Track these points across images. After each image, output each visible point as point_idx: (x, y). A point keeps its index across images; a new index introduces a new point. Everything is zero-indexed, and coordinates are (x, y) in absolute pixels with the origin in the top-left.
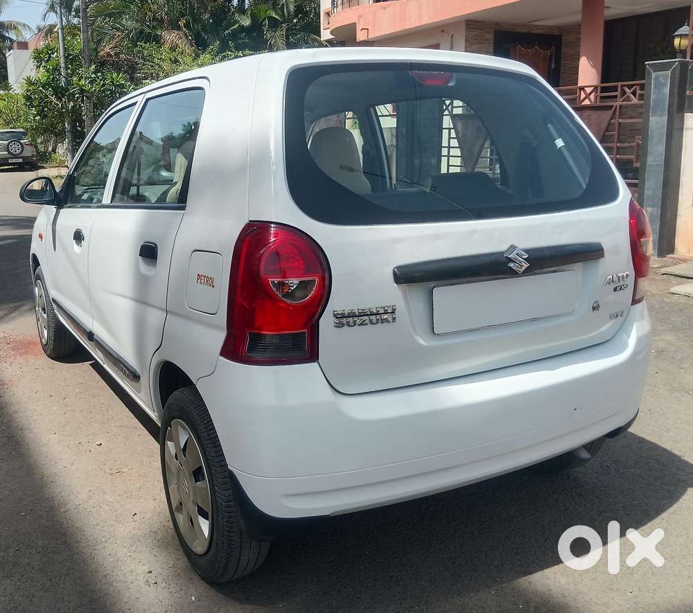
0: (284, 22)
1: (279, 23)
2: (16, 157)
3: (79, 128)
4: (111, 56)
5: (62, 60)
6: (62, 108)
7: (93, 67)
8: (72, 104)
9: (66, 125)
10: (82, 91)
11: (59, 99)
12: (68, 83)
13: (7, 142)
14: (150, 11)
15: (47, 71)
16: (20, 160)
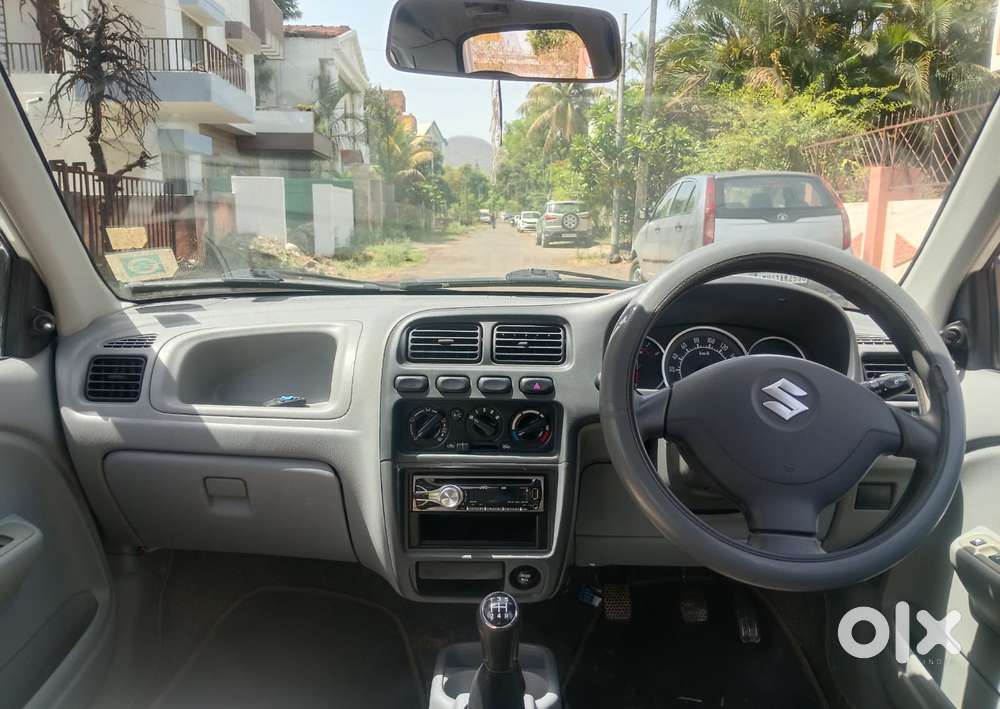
0: (929, 48)
1: (922, 49)
2: (571, 231)
3: (630, 198)
4: (680, 107)
5: (619, 114)
6: (611, 171)
7: (654, 120)
8: (623, 167)
9: (615, 193)
10: (636, 151)
11: (608, 160)
12: (623, 141)
13: (562, 215)
14: (737, 46)
15: (600, 127)
16: (574, 235)
